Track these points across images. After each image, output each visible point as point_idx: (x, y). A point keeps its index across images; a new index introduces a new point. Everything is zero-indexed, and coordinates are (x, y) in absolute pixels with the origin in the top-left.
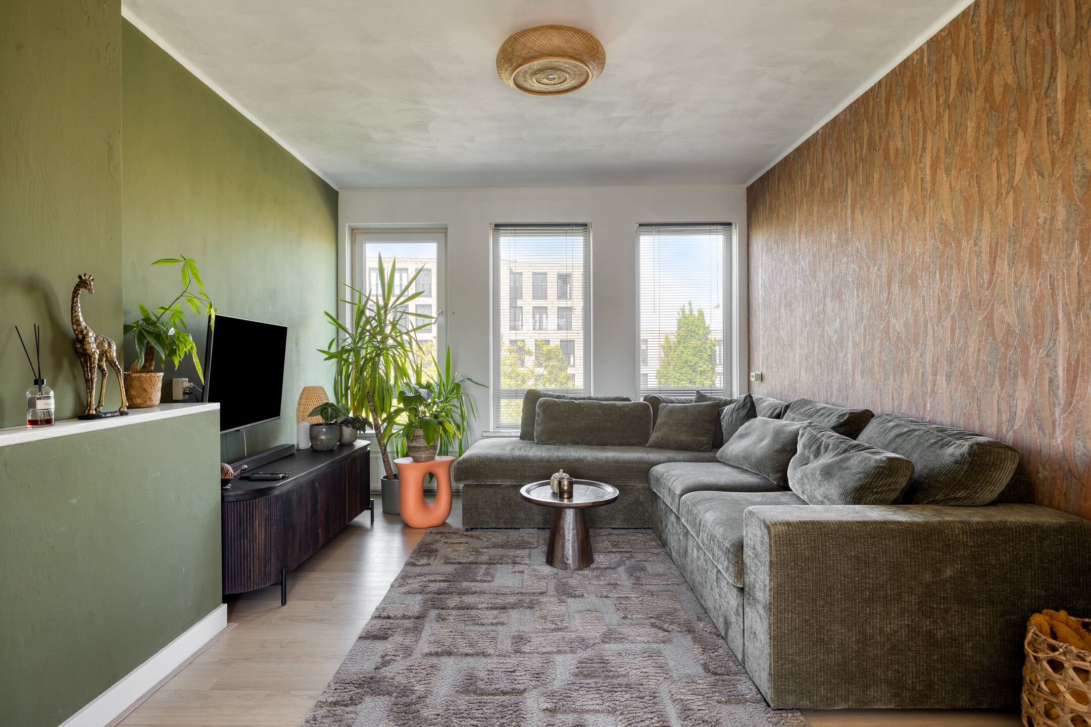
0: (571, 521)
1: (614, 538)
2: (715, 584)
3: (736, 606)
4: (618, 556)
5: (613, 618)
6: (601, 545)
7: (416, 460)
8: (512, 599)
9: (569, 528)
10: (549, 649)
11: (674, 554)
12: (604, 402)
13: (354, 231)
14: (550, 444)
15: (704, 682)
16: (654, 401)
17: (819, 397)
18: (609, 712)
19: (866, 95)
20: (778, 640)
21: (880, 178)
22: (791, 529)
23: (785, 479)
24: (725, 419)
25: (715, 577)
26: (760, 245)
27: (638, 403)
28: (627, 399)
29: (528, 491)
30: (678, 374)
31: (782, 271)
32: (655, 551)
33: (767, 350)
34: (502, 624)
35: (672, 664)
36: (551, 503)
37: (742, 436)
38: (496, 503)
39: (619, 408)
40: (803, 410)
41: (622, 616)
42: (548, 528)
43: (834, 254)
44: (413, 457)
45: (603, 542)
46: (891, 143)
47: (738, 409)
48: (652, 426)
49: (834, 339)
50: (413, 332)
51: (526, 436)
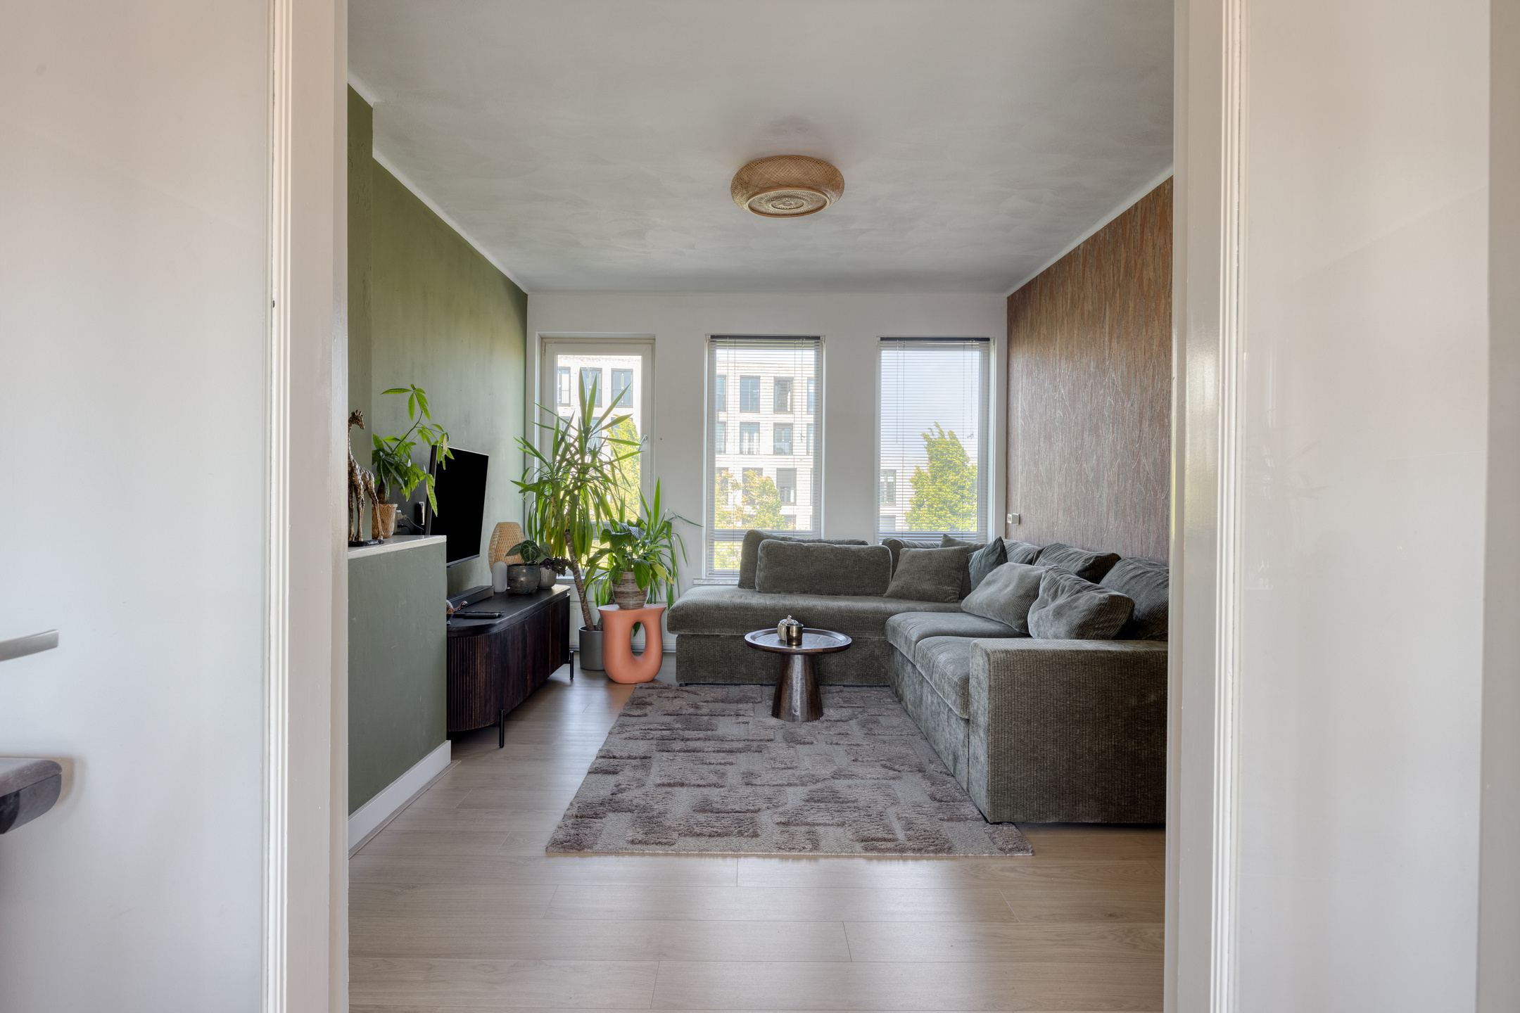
0: (800, 670)
1: (846, 695)
2: (947, 723)
3: (963, 738)
4: (850, 710)
5: (842, 759)
6: (831, 701)
7: (622, 607)
8: (741, 745)
9: (797, 678)
10: (780, 782)
11: (910, 706)
12: (837, 546)
13: (544, 340)
14: (774, 593)
15: (930, 806)
16: (895, 546)
17: (1076, 542)
18: (839, 825)
19: (1124, 216)
20: (996, 757)
21: (1135, 308)
22: (1008, 656)
23: (1025, 626)
24: (973, 566)
25: (946, 717)
26: (1020, 366)
27: (876, 547)
28: (864, 543)
29: (753, 638)
30: (935, 518)
31: (1042, 398)
32: (890, 706)
33: (1025, 488)
34: (731, 764)
35: (900, 795)
36: (779, 649)
37: (989, 584)
38: (715, 655)
39: (854, 553)
40: (1055, 555)
41: (853, 759)
42: (772, 685)
43: (1092, 384)
44: (619, 604)
45: (833, 698)
46: (1145, 273)
47: (987, 555)
48: (891, 574)
49: (1090, 478)
50: (617, 462)
51: (746, 582)
